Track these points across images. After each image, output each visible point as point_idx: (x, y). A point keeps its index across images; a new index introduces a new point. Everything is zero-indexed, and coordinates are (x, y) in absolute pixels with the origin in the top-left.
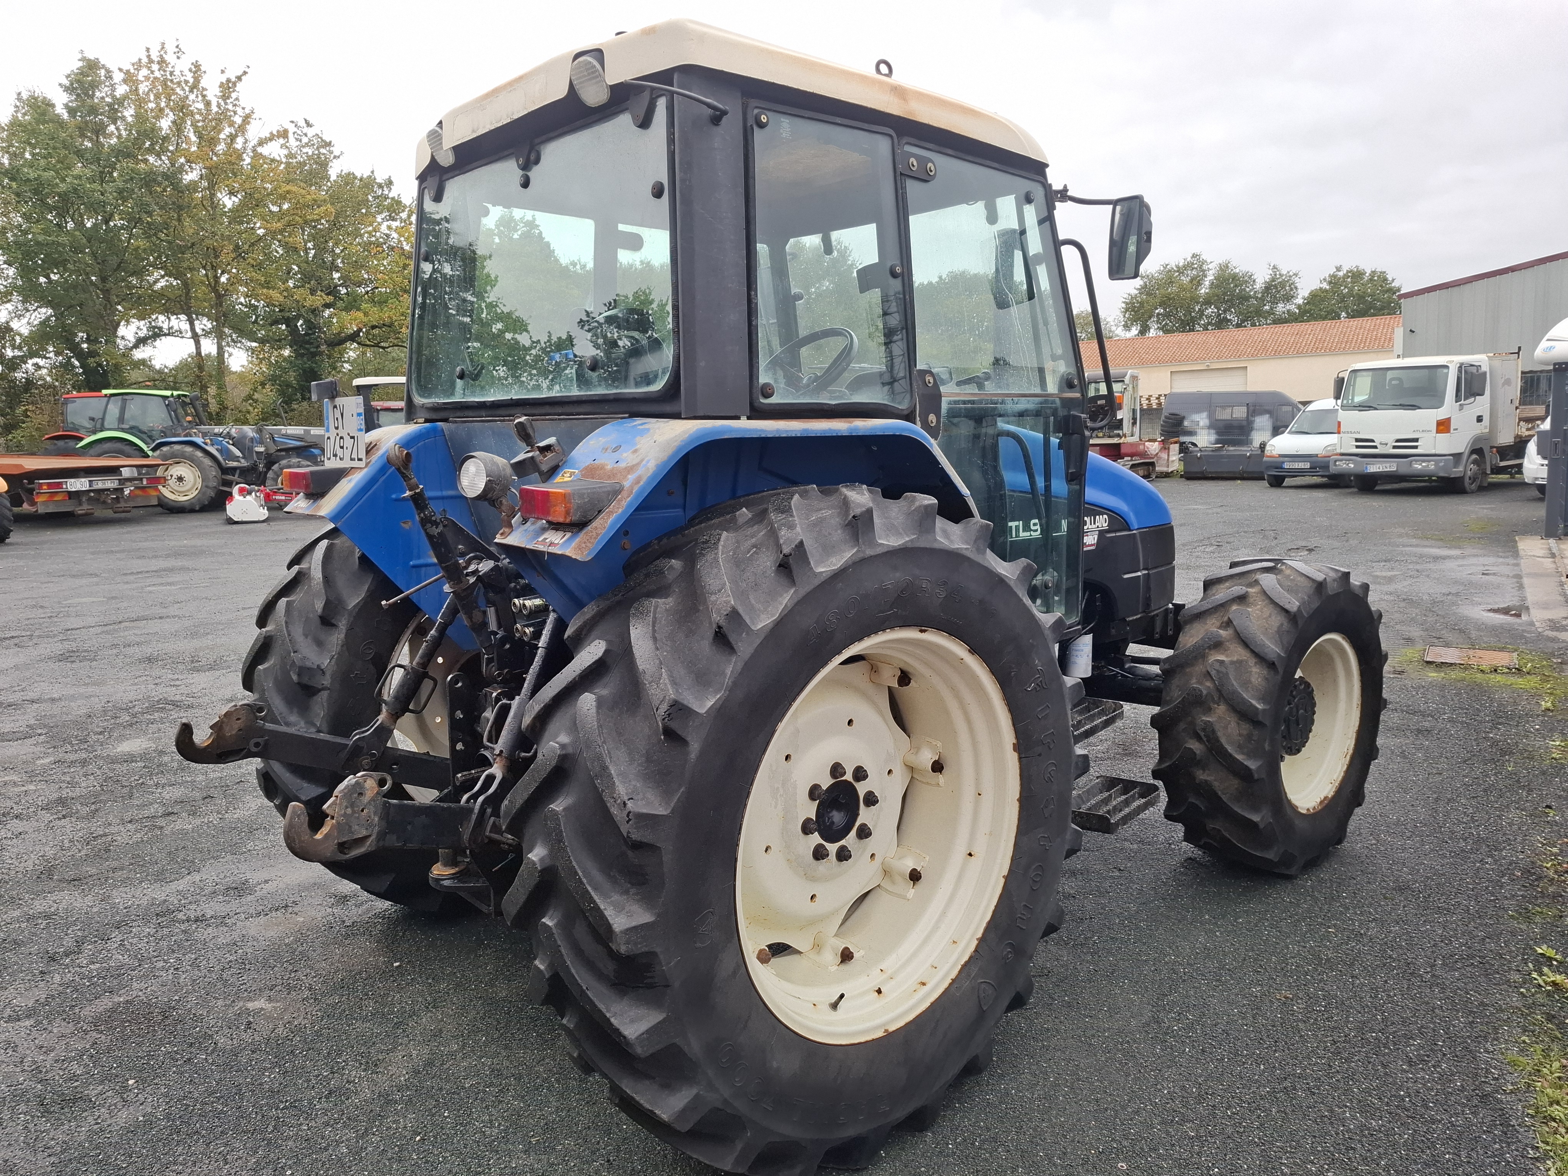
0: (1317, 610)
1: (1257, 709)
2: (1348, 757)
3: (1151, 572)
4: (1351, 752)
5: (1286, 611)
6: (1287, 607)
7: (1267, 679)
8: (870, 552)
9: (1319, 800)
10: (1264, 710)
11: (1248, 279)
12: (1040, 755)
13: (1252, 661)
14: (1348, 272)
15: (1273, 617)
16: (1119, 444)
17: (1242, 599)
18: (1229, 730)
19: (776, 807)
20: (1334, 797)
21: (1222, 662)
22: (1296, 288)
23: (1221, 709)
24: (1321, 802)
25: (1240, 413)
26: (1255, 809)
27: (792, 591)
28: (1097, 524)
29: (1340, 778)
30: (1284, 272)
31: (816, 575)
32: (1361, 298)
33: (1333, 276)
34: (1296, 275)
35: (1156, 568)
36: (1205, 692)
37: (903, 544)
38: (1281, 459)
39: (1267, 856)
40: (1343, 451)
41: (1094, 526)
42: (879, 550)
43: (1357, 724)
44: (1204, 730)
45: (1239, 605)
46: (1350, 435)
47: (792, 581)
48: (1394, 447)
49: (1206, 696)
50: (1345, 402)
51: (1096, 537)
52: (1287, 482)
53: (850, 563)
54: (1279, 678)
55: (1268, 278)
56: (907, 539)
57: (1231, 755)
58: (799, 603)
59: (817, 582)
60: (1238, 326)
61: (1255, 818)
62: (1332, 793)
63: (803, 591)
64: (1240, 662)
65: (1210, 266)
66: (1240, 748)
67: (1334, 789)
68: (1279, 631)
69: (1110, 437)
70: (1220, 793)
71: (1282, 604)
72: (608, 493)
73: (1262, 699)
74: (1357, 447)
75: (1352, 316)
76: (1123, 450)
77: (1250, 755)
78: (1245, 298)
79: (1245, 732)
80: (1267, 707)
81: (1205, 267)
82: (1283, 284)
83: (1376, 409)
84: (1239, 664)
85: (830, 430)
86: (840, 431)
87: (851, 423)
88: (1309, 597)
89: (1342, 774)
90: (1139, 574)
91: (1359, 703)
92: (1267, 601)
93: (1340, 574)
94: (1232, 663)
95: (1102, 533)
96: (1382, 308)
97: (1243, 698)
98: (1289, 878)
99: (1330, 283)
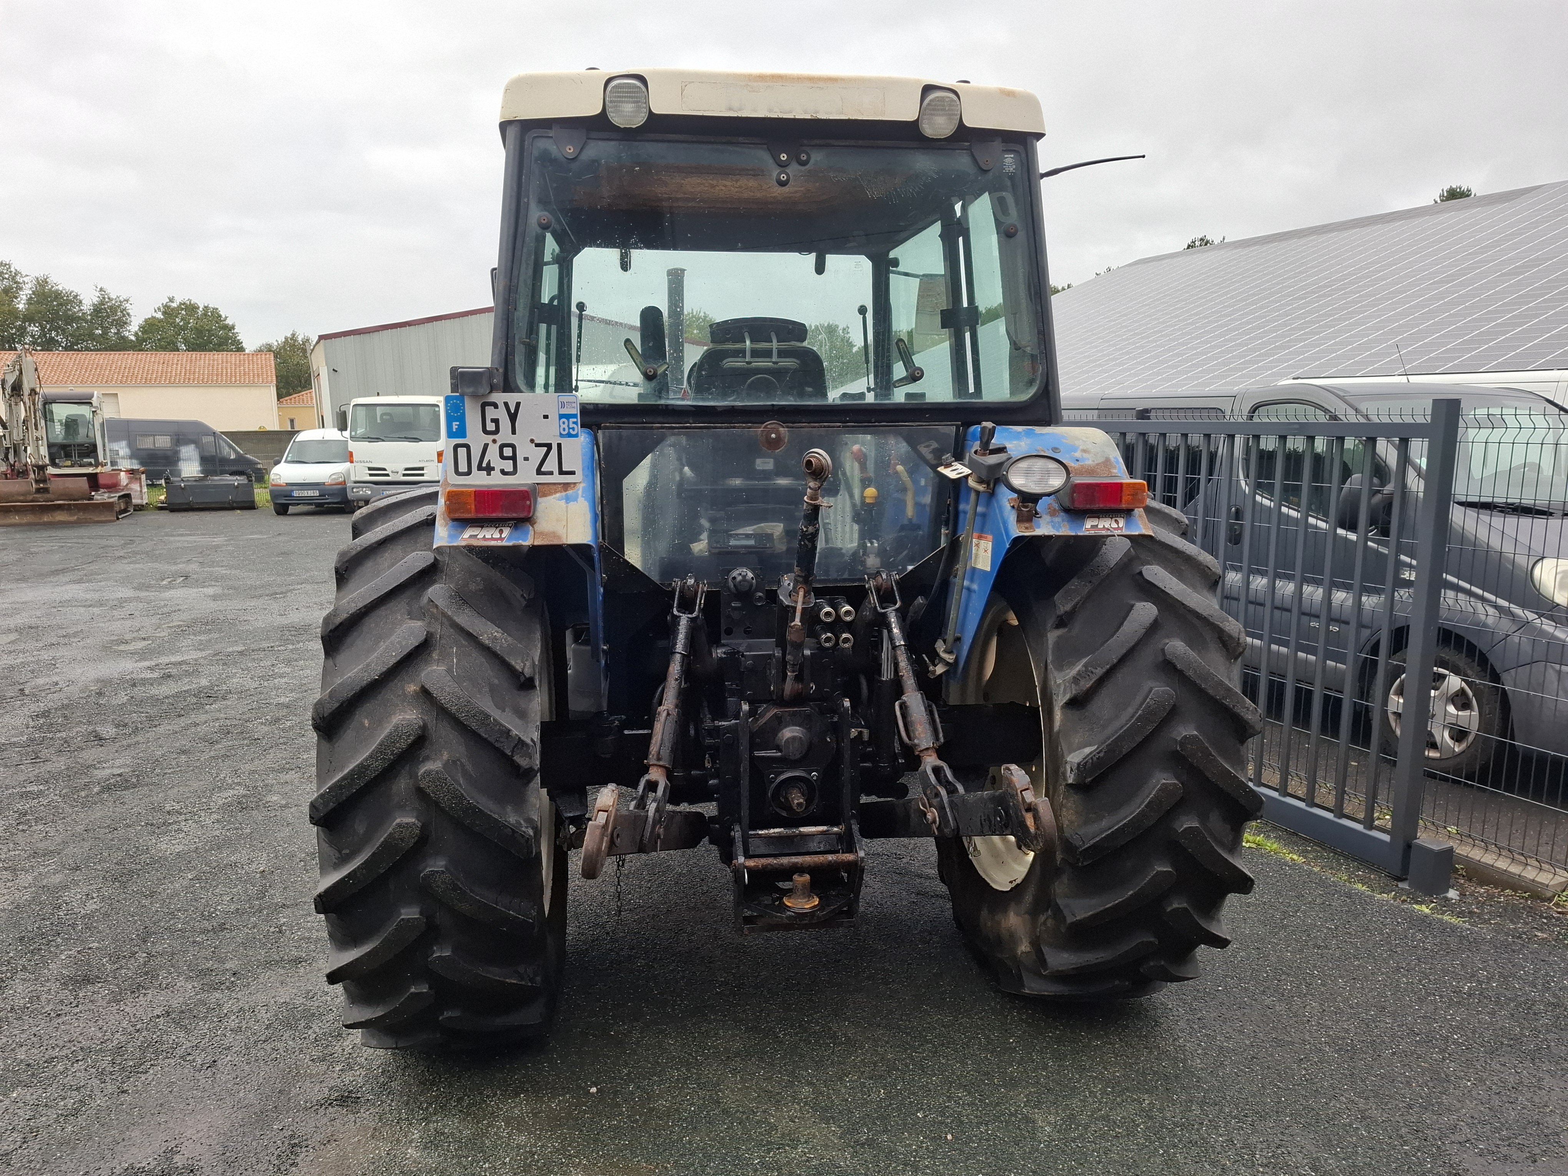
11: (75, 300)
14: (181, 304)
16: (96, 474)
22: (128, 314)
25: (163, 442)
30: (113, 296)
32: (199, 332)
33: (166, 306)
34: (127, 301)
38: (290, 488)
40: (357, 479)
46: (363, 464)
48: (404, 475)
50: (353, 433)
52: (292, 510)
55: (96, 300)
60: (66, 349)
65: (26, 279)
69: (81, 466)
74: (371, 475)
75: (193, 347)
76: (102, 481)
78: (71, 319)
81: (18, 278)
82: (113, 309)
83: (383, 441)
96: (220, 345)
99: (164, 313)
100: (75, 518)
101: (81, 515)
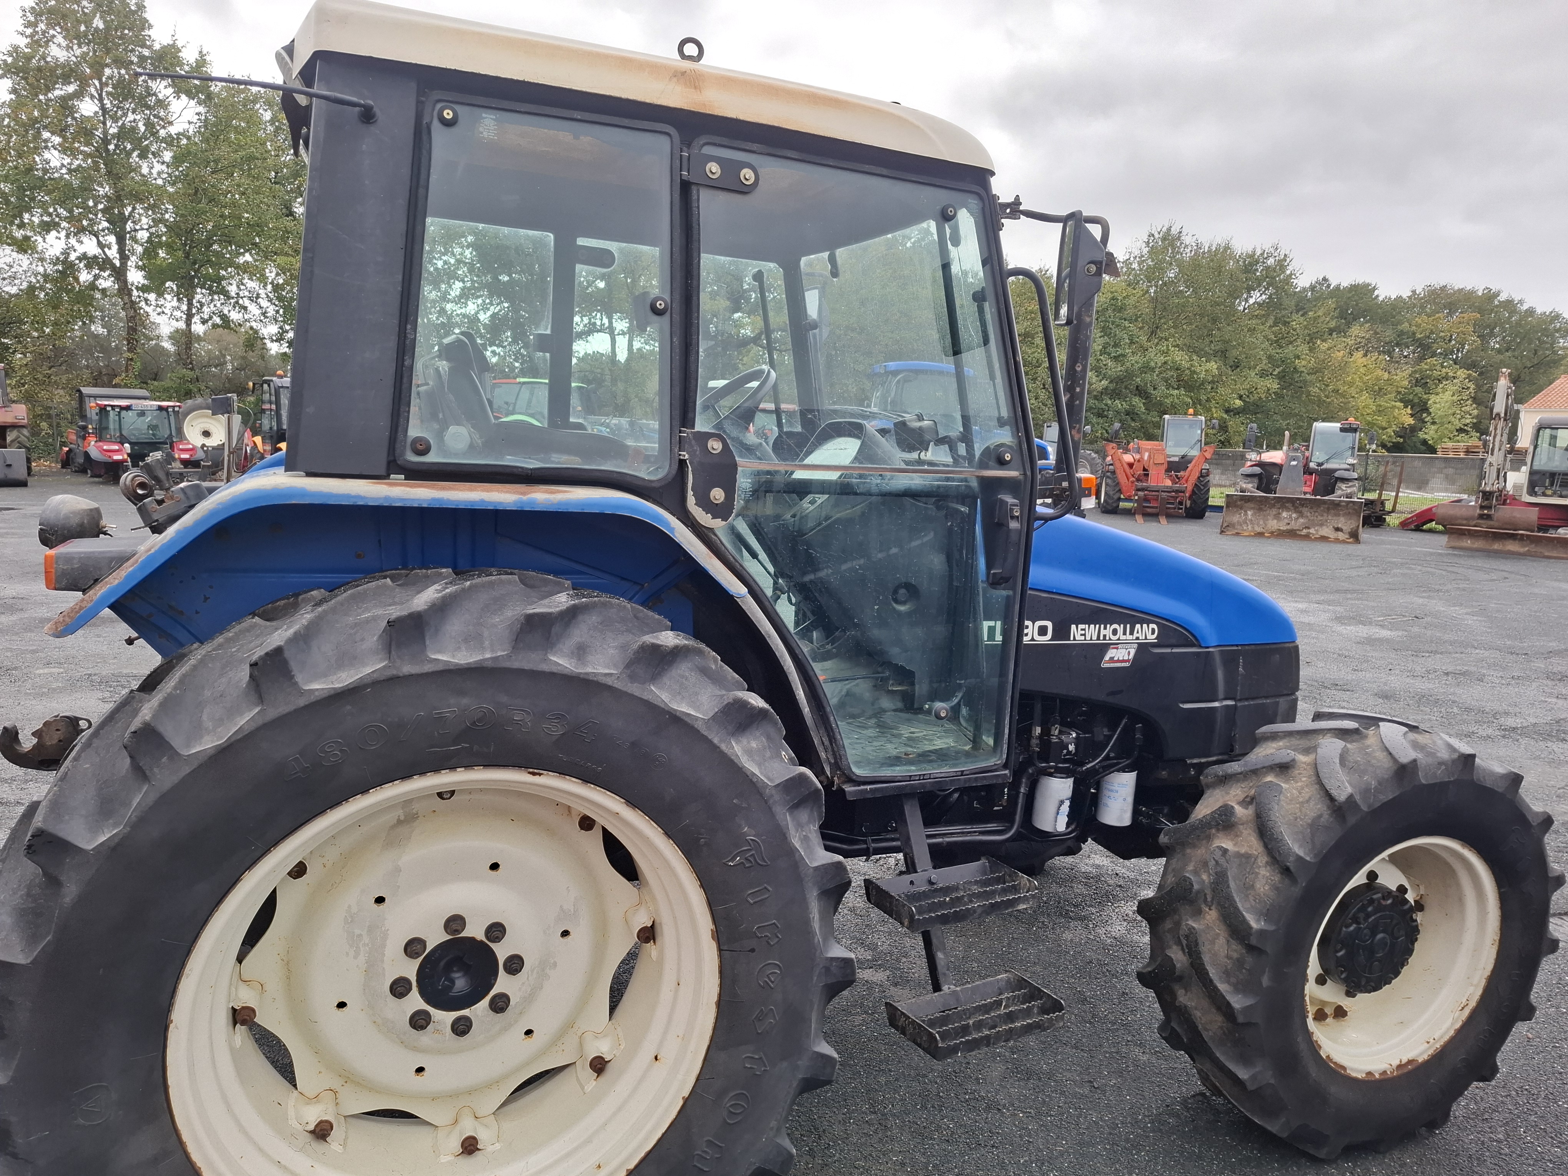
0: (1386, 806)
1: (1251, 928)
2: (1467, 1012)
3: (1239, 704)
4: (1473, 1004)
5: (1332, 799)
6: (1334, 793)
7: (1277, 889)
8: (408, 669)
9: (1395, 1063)
10: (1261, 932)
12: (753, 950)
13: (1263, 859)
15: (1312, 803)
17: (1284, 768)
18: (1217, 947)
19: (355, 957)
20: (1426, 1063)
21: (1225, 851)
23: (1211, 916)
24: (1400, 1067)
26: (1245, 1060)
27: (257, 710)
28: (1135, 635)
29: (1446, 1038)
31: (302, 693)
35: (1247, 699)
36: (1196, 887)
37: (476, 662)
39: (1269, 1128)
41: (1129, 637)
42: (427, 668)
43: (1490, 967)
44: (1187, 937)
45: (1277, 776)
47: (261, 700)
49: (1198, 892)
51: (1133, 652)
53: (368, 681)
54: (1296, 891)
56: (488, 656)
57: (1211, 981)
58: (265, 727)
59: (302, 702)
61: (1243, 1074)
62: (1425, 1057)
63: (273, 713)
64: (1247, 856)
66: (1227, 974)
67: (1431, 1052)
68: (1314, 825)
70: (1200, 1027)
71: (1328, 788)
72: (111, 559)
73: (1267, 914)
77: (1238, 988)
79: (1235, 955)
80: (1271, 928)
84: (1246, 859)
85: (483, 501)
86: (501, 503)
87: (524, 494)
88: (1380, 783)
89: (1452, 1033)
90: (1216, 704)
91: (1497, 938)
92: (1314, 778)
93: (1455, 756)
94: (1238, 855)
95: (1143, 648)
97: (1237, 908)
98: (1315, 1160)
100: (1526, 549)
101: (1532, 548)
